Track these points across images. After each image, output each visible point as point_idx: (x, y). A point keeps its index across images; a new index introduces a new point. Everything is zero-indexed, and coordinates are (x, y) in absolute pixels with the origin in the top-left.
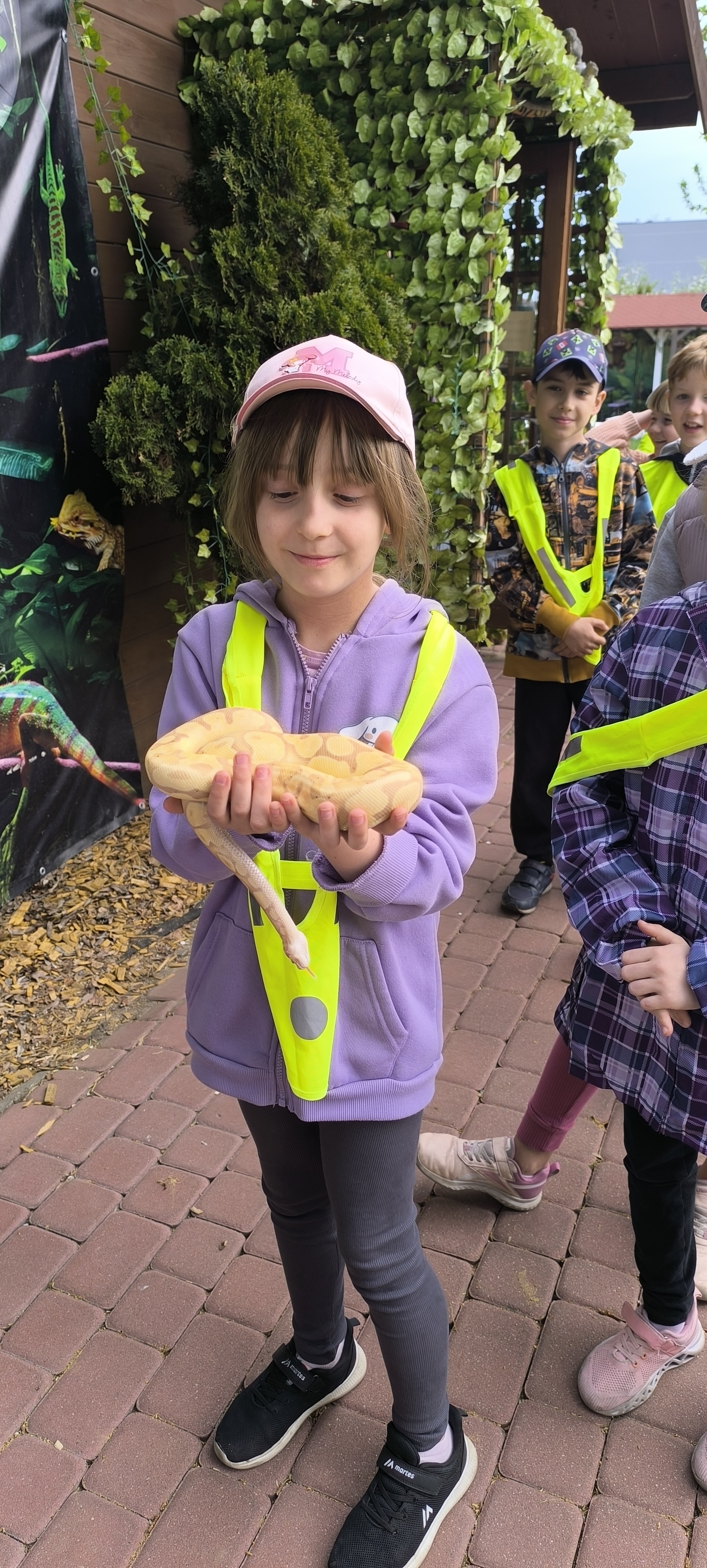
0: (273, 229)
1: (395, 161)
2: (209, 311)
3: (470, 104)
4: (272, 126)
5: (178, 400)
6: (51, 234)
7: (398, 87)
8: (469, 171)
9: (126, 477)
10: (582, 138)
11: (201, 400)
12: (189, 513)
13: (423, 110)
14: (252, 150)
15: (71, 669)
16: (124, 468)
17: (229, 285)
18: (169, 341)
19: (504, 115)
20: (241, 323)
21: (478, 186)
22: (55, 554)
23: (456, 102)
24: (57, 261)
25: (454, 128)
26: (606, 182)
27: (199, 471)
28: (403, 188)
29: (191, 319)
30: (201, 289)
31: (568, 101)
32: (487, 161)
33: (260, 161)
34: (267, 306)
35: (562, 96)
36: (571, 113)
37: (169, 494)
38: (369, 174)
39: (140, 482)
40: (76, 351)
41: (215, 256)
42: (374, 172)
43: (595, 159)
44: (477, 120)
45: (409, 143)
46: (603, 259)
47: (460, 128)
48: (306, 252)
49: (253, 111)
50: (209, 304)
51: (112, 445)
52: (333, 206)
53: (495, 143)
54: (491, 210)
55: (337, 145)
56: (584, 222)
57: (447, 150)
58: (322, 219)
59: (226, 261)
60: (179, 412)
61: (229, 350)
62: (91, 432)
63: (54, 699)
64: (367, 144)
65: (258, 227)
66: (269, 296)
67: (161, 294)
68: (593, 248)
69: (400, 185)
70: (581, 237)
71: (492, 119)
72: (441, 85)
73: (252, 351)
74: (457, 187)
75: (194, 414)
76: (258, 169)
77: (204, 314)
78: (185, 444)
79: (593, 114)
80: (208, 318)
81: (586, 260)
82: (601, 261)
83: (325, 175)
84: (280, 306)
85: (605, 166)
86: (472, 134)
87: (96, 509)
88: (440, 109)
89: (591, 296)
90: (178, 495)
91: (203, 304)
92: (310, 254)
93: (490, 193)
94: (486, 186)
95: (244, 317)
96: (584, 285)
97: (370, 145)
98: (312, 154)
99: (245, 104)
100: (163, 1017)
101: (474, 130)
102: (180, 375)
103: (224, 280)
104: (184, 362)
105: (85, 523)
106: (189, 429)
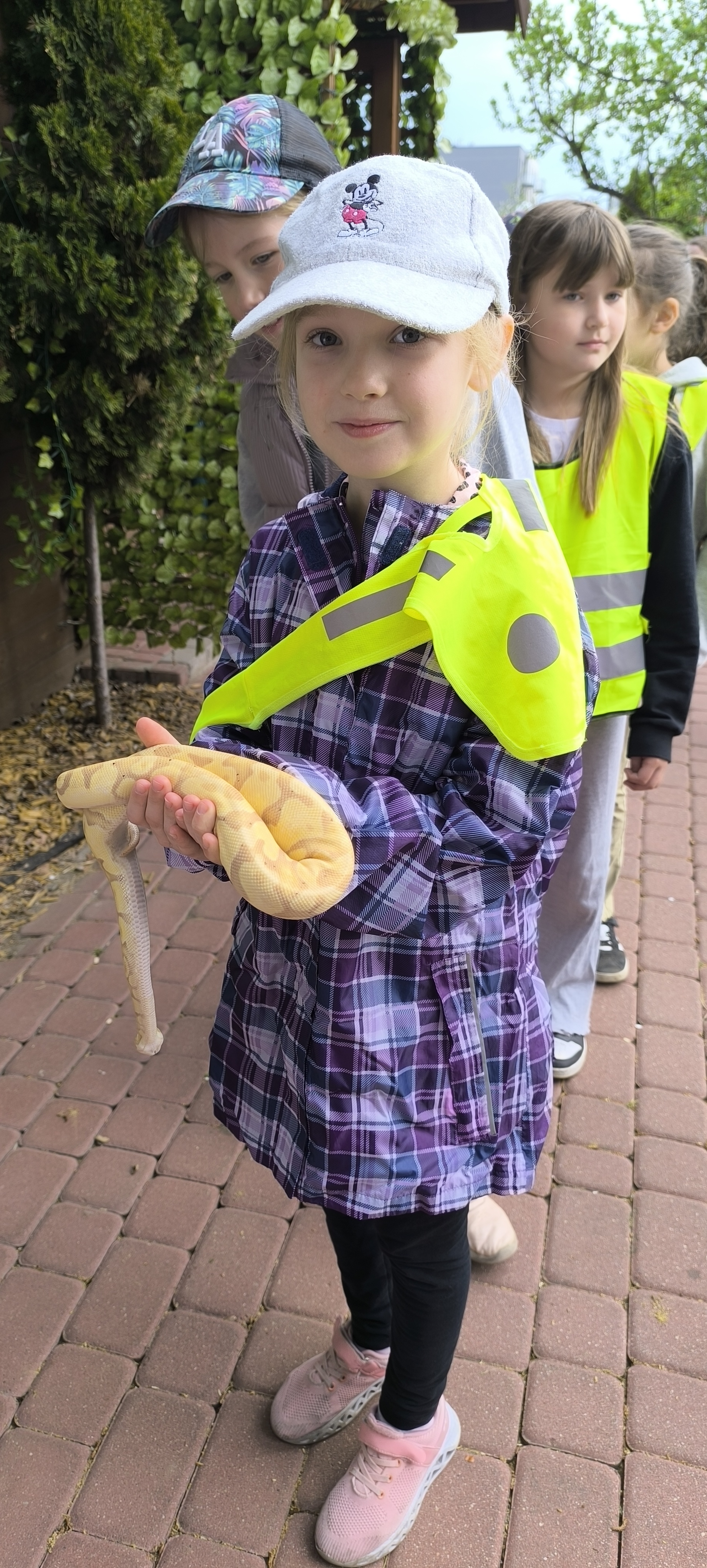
0: (102, 108)
1: (226, 42)
2: (38, 197)
8: (304, 55)
10: (409, 34)
11: (35, 294)
12: (27, 419)
14: (74, 19)
17: (58, 169)
20: (75, 210)
21: (314, 71)
25: (285, 8)
26: (432, 83)
27: (36, 374)
28: (235, 72)
29: (18, 205)
30: (27, 173)
32: (323, 45)
33: (84, 33)
34: (100, 192)
38: (198, 56)
41: (41, 135)
42: (203, 54)
43: (421, 58)
44: (310, 2)
45: (240, 24)
47: (292, 9)
48: (139, 134)
50: (37, 189)
52: (165, 86)
53: (330, 26)
54: (328, 97)
55: (163, 21)
56: (411, 124)
57: (280, 33)
58: (155, 99)
59: (54, 141)
60: (12, 308)
61: (62, 239)
64: (194, 23)
65: (86, 105)
66: (103, 181)
69: (232, 69)
70: (409, 142)
73: (88, 240)
74: (292, 72)
75: (29, 309)
76: (83, 41)
77: (32, 201)
78: (20, 344)
79: (418, 8)
80: (37, 205)
83: (155, 52)
84: (117, 192)
85: (430, 66)
86: (306, 16)
90: (15, 400)
91: (31, 189)
92: (143, 137)
93: (327, 80)
94: (323, 72)
95: (77, 204)
97: (197, 24)
98: (141, 28)
100: (40, 951)
101: (307, 11)
102: (10, 268)
106: (23, 326)
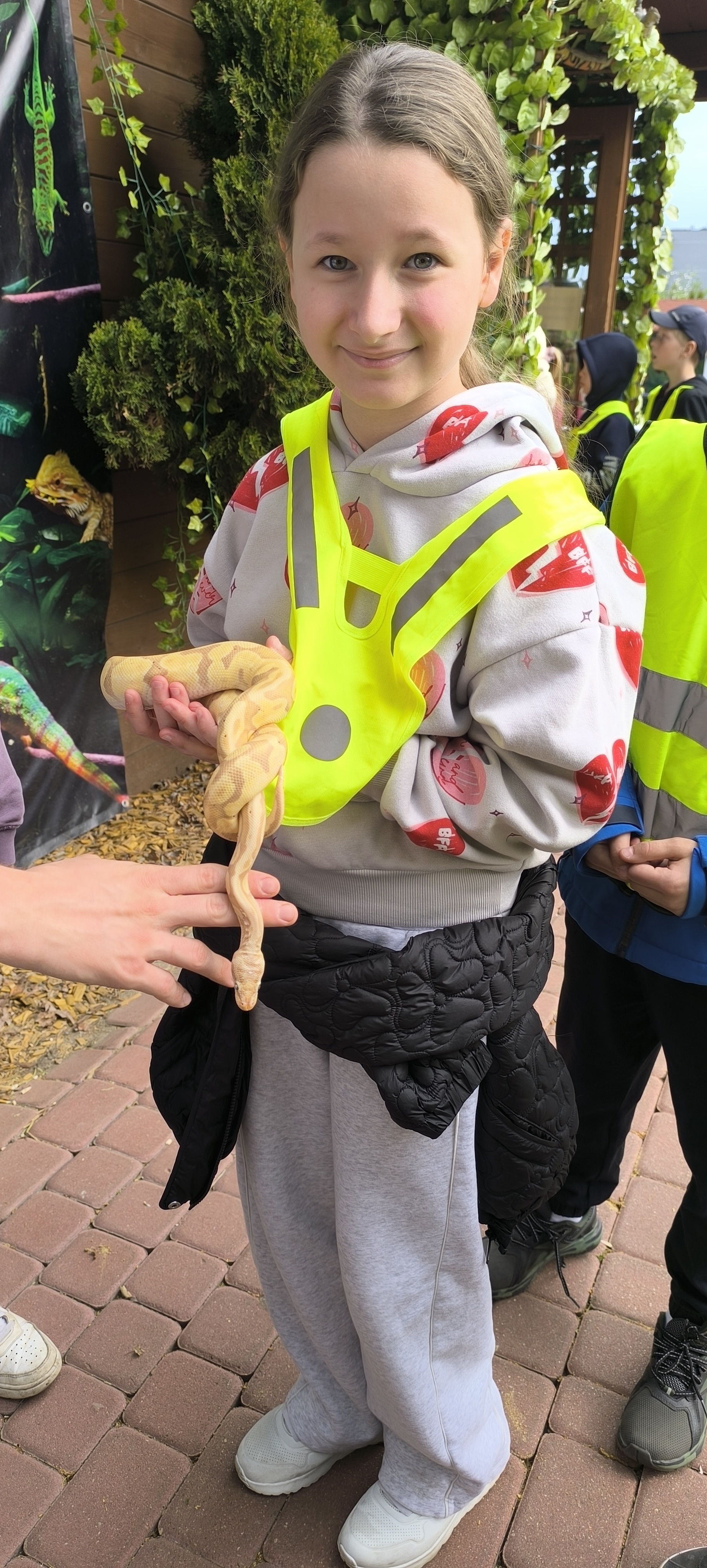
2: (209, 253)
3: (514, 34)
4: (288, 45)
5: (169, 351)
6: (36, 160)
7: (435, 15)
8: (512, 110)
9: (109, 436)
10: (639, 95)
11: (195, 351)
12: (182, 481)
13: (462, 41)
14: (263, 70)
15: (47, 649)
16: (107, 425)
17: (232, 223)
18: (162, 285)
19: (552, 47)
20: (243, 265)
21: (521, 126)
22: (30, 521)
23: (499, 32)
24: (42, 190)
25: (496, 61)
26: (663, 148)
27: (193, 433)
29: (189, 260)
30: (201, 226)
31: (625, 49)
32: (531, 99)
35: (619, 41)
36: (628, 62)
37: (158, 458)
39: (124, 441)
40: (61, 294)
41: (217, 188)
43: (653, 123)
44: (522, 53)
46: (656, 232)
47: (502, 61)
49: (265, 27)
50: (209, 244)
51: (93, 399)
53: (541, 79)
54: (534, 154)
56: (637, 192)
59: (229, 195)
60: (171, 364)
61: (228, 295)
62: (72, 384)
63: (25, 682)
65: (267, 158)
67: (157, 232)
68: (646, 220)
70: (633, 209)
71: (539, 53)
72: (483, 12)
73: (254, 297)
75: (187, 367)
76: (271, 93)
77: (203, 255)
78: (177, 402)
79: (652, 68)
80: (207, 260)
81: (638, 234)
82: (654, 235)
85: (663, 132)
86: (516, 68)
87: (82, 473)
88: (481, 40)
89: (641, 272)
90: (170, 460)
91: (202, 244)
93: (533, 135)
94: (530, 127)
95: (247, 259)
96: (634, 261)
99: (258, 18)
101: (518, 64)
102: (173, 324)
103: (226, 217)
104: (177, 307)
105: (68, 488)
106: (180, 384)
